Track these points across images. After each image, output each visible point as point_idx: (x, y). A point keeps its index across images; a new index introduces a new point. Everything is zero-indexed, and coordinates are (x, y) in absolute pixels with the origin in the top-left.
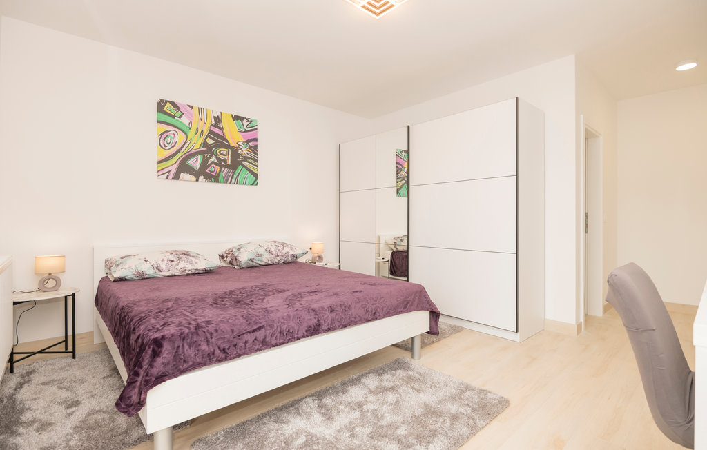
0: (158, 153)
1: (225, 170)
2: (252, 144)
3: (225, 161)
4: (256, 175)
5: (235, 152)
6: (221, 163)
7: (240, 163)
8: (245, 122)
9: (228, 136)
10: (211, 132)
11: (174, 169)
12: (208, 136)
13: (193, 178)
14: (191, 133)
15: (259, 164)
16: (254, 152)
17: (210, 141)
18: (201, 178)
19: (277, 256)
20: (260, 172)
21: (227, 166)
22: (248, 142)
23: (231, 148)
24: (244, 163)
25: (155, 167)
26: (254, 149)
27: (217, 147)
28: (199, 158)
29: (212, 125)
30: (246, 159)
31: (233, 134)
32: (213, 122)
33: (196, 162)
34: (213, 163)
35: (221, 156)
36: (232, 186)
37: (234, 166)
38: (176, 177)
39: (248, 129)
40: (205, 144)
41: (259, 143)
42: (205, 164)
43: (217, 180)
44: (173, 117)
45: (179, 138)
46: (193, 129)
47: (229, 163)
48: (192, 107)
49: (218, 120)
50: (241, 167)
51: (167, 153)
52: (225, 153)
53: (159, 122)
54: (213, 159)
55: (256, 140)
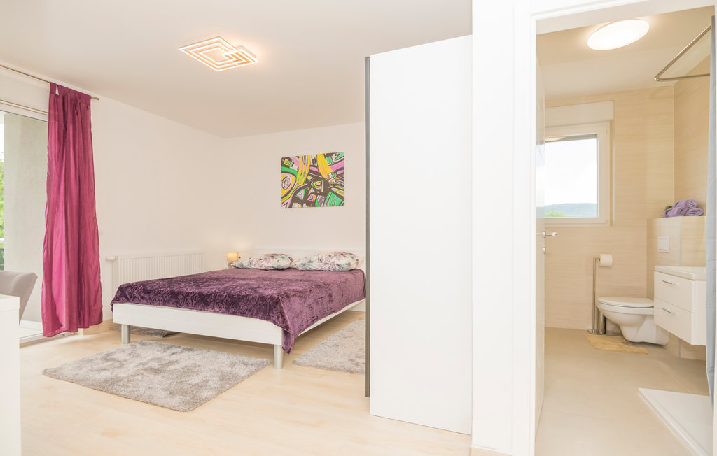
0: (281, 192)
1: (319, 197)
2: (339, 173)
3: (319, 190)
4: (342, 198)
5: (326, 183)
6: (317, 193)
7: (330, 190)
8: (334, 157)
9: (321, 172)
10: (310, 171)
11: (289, 201)
12: (309, 174)
13: (300, 205)
14: (298, 175)
15: (345, 189)
16: (341, 179)
17: (310, 178)
18: (305, 205)
19: (326, 264)
20: (346, 195)
21: (321, 194)
22: (336, 172)
23: (323, 179)
24: (333, 189)
25: (280, 201)
26: (341, 177)
27: (314, 181)
28: (303, 191)
29: (311, 166)
30: (334, 186)
31: (325, 169)
32: (312, 164)
33: (301, 195)
34: (312, 193)
35: (317, 187)
36: (325, 208)
37: (325, 194)
38: (291, 206)
39: (335, 162)
40: (307, 181)
41: (346, 171)
42: (307, 195)
43: (314, 206)
44: (288, 167)
45: (292, 180)
46: (300, 172)
47: (322, 191)
48: (298, 157)
49: (315, 161)
50: (330, 192)
51: (286, 191)
52: (319, 184)
53: (282, 172)
54: (312, 190)
55: (343, 169)
